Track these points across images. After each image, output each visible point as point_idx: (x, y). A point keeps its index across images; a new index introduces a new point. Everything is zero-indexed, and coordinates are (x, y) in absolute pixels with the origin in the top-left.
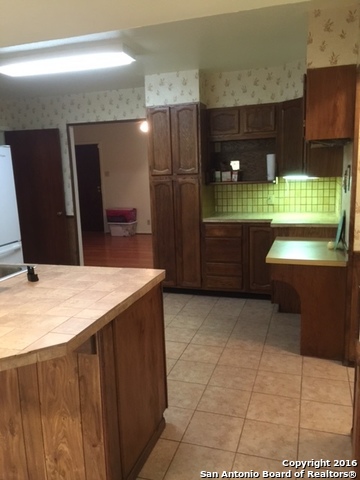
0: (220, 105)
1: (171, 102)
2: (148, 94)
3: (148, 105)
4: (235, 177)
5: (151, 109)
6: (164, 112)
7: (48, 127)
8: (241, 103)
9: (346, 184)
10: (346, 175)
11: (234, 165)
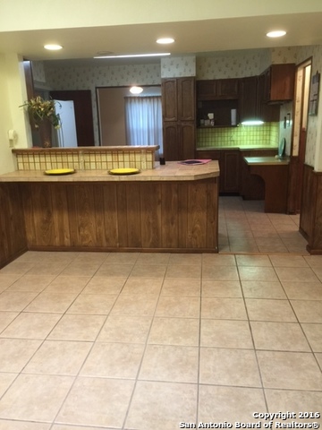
0: (204, 78)
1: (177, 76)
2: (162, 70)
3: (163, 77)
4: (212, 123)
5: (165, 79)
6: (173, 82)
7: (81, 88)
8: (217, 78)
9: (285, 124)
10: (285, 119)
11: (211, 116)
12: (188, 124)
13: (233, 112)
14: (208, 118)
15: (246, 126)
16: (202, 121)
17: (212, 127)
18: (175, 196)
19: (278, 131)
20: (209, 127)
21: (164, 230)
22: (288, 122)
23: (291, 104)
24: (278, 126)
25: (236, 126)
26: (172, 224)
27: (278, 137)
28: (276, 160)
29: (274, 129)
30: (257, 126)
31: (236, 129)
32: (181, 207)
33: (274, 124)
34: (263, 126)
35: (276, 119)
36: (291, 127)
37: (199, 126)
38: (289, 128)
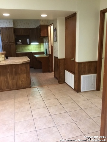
2: (1, 24)
6: (5, 28)
9: (46, 44)
10: (46, 42)
11: (20, 41)
12: (12, 44)
13: (28, 40)
14: (19, 42)
15: (33, 45)
16: (17, 43)
17: (21, 45)
18: (14, 69)
19: (44, 46)
20: (20, 45)
21: (11, 82)
22: (47, 43)
23: (47, 38)
24: (43, 45)
25: (29, 44)
26: (14, 80)
27: (44, 48)
28: (44, 56)
29: (42, 46)
30: (36, 44)
31: (29, 45)
32: (17, 73)
33: (42, 44)
34: (38, 44)
35: (43, 42)
36: (48, 45)
37: (16, 44)
38: (47, 45)
